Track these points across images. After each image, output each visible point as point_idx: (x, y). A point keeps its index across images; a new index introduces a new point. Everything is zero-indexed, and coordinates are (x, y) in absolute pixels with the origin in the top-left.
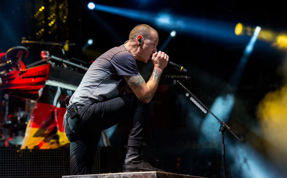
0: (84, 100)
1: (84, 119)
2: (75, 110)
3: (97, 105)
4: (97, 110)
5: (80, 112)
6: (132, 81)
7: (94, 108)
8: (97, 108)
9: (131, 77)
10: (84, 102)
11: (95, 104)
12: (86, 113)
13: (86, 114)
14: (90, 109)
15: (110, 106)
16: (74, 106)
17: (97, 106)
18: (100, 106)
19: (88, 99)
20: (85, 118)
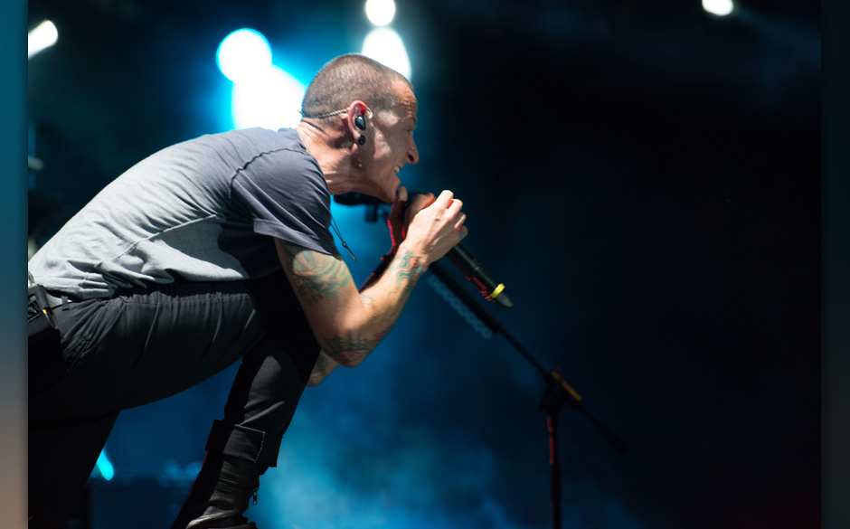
0: (82, 278)
1: (74, 350)
2: (45, 311)
3: (131, 301)
4: (129, 320)
5: (63, 322)
6: (307, 270)
7: (117, 311)
8: (130, 316)
9: (305, 253)
10: (85, 286)
11: (125, 298)
12: (83, 328)
13: (84, 332)
14: (103, 317)
15: (175, 310)
16: (39, 294)
17: (129, 304)
18: (140, 308)
19: (99, 276)
20: (77, 350)
